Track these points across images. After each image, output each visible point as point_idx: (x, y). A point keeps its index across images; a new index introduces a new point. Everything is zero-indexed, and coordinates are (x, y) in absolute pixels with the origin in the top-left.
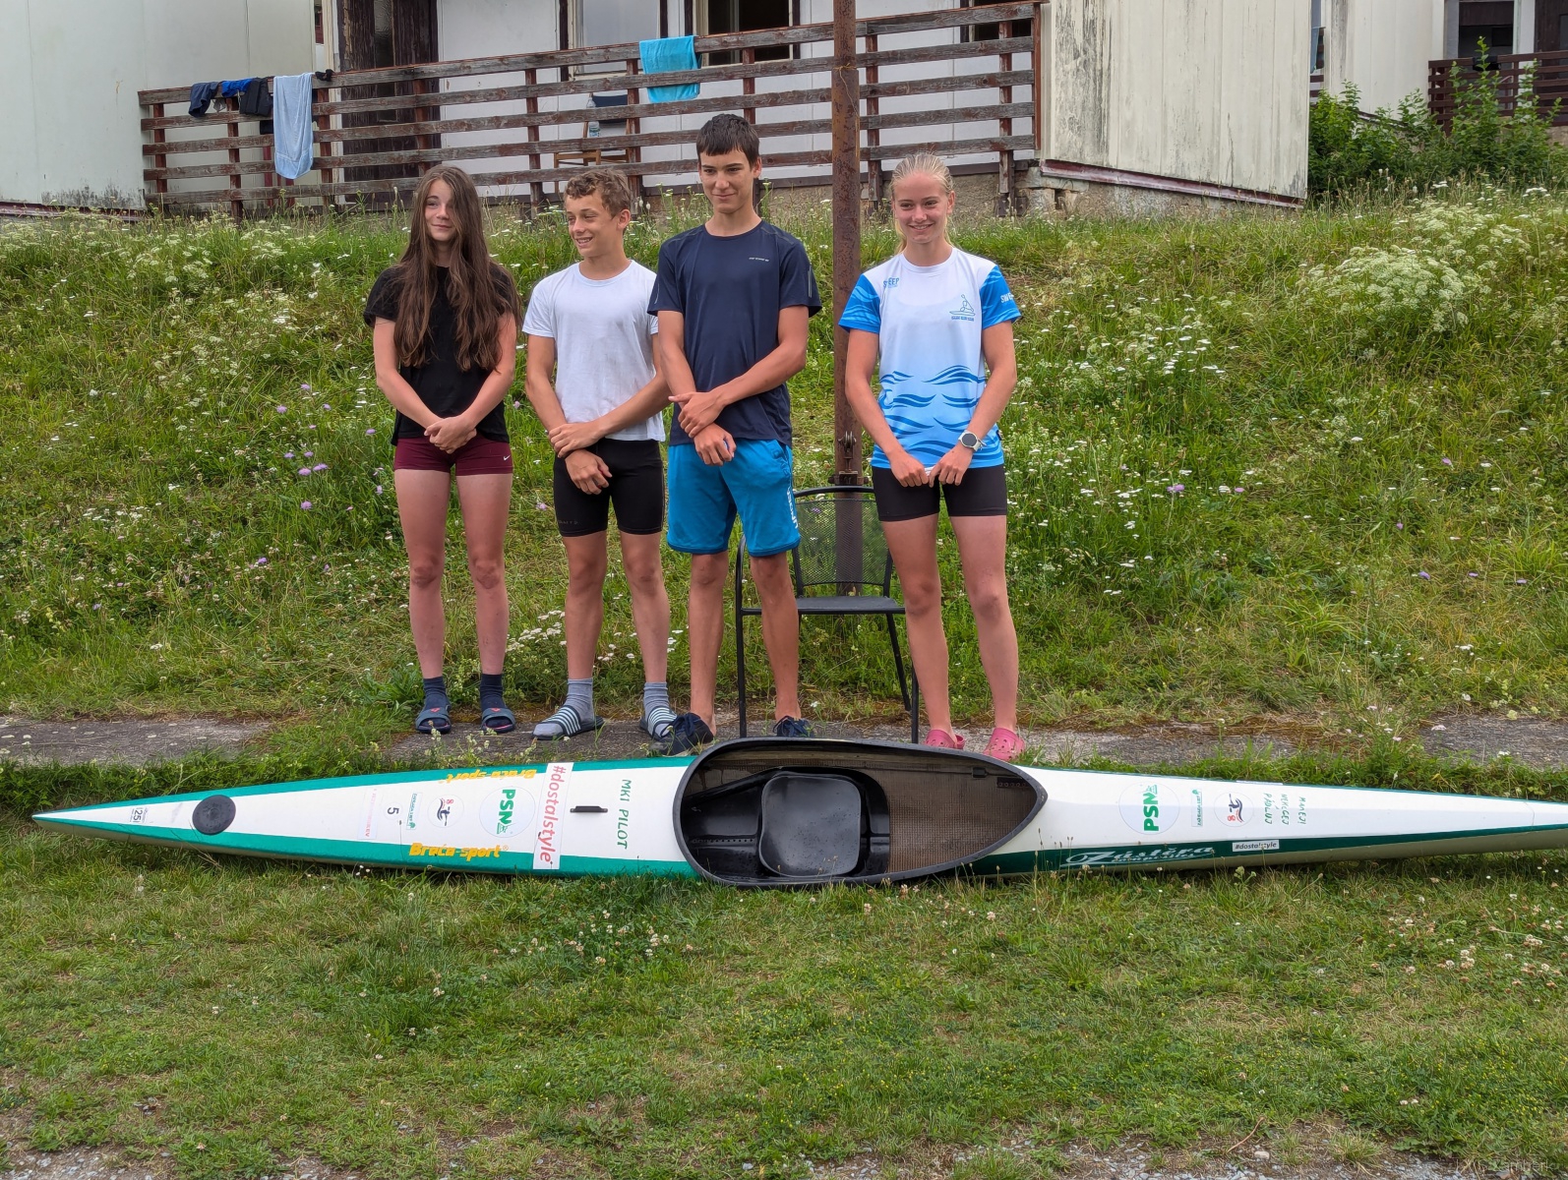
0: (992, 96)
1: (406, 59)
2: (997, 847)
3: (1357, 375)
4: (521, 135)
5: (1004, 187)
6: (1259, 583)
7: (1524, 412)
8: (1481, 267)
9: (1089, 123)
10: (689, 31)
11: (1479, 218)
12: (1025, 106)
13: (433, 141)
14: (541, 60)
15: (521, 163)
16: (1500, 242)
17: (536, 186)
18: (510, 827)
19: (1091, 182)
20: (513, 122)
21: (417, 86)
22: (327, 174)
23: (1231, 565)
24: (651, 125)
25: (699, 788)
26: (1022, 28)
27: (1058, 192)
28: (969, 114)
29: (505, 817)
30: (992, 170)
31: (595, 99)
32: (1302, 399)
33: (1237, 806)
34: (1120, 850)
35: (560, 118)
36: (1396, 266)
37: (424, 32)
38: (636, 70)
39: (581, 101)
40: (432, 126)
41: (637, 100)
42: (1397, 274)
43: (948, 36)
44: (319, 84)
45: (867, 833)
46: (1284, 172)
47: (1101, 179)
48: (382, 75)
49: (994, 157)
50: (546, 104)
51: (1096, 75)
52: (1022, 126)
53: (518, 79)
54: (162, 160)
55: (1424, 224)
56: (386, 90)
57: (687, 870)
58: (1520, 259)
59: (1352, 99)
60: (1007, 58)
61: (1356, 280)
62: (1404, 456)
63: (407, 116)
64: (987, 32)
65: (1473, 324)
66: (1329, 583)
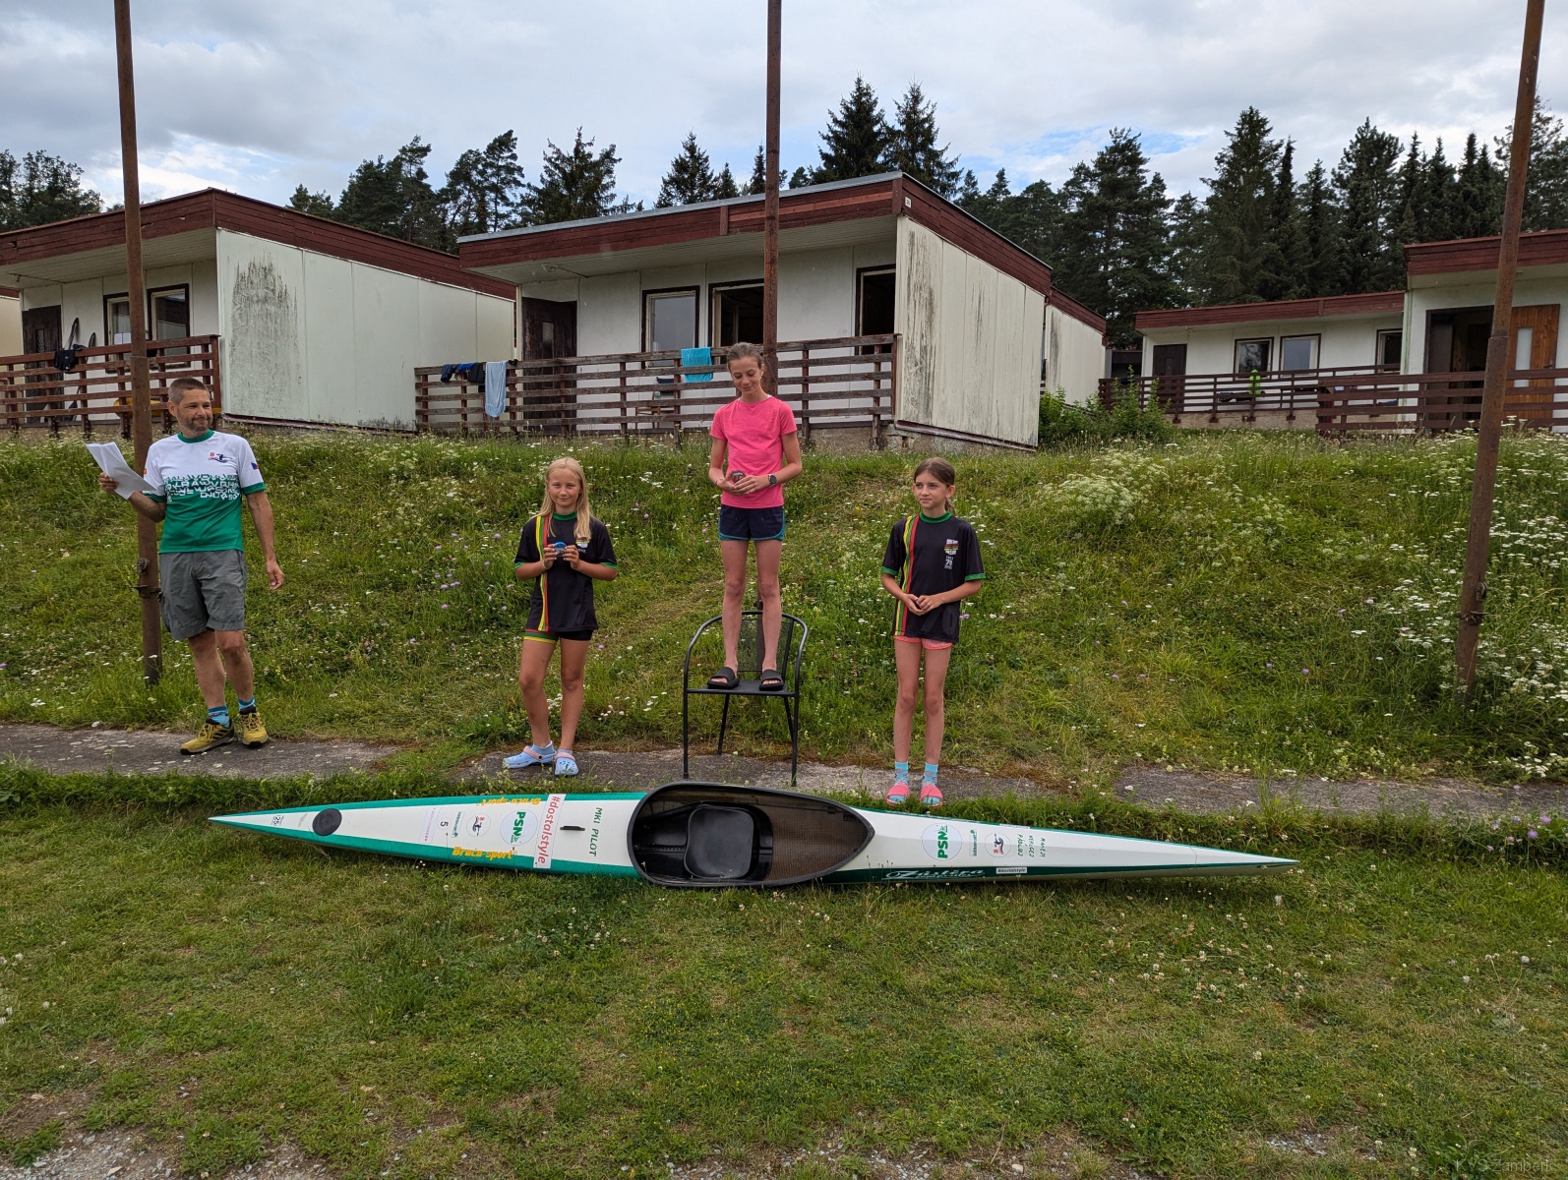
0: (870, 385)
1: (559, 354)
2: (844, 865)
3: (1070, 548)
4: (616, 397)
5: (875, 435)
6: (1013, 674)
7: (1169, 573)
8: (1143, 488)
9: (922, 401)
10: (710, 344)
11: (1141, 460)
12: (887, 390)
13: (573, 399)
14: (629, 358)
15: (616, 412)
16: (1153, 474)
17: (624, 425)
18: (520, 839)
19: (922, 434)
20: (613, 390)
21: (562, 370)
22: (513, 415)
23: (996, 661)
24: (687, 394)
25: (648, 813)
26: (888, 349)
27: (904, 438)
28: (857, 394)
29: (517, 832)
30: (869, 424)
31: (659, 380)
32: (1039, 561)
33: (999, 842)
34: (922, 870)
35: (638, 389)
36: (1094, 486)
37: (569, 342)
38: (679, 365)
39: (651, 380)
40: (570, 391)
41: (679, 381)
42: (1095, 490)
43: (849, 352)
44: (510, 367)
45: (757, 847)
46: (1026, 432)
47: (928, 432)
48: (544, 363)
49: (870, 418)
50: (630, 381)
51: (926, 376)
52: (885, 402)
53: (616, 367)
54: (426, 405)
55: (1109, 462)
56: (547, 371)
57: (634, 872)
58: (1163, 485)
59: (1062, 396)
60: (878, 364)
61: (1071, 493)
62: (1099, 598)
63: (558, 385)
64: (868, 350)
65: (1138, 521)
66: (1055, 676)
